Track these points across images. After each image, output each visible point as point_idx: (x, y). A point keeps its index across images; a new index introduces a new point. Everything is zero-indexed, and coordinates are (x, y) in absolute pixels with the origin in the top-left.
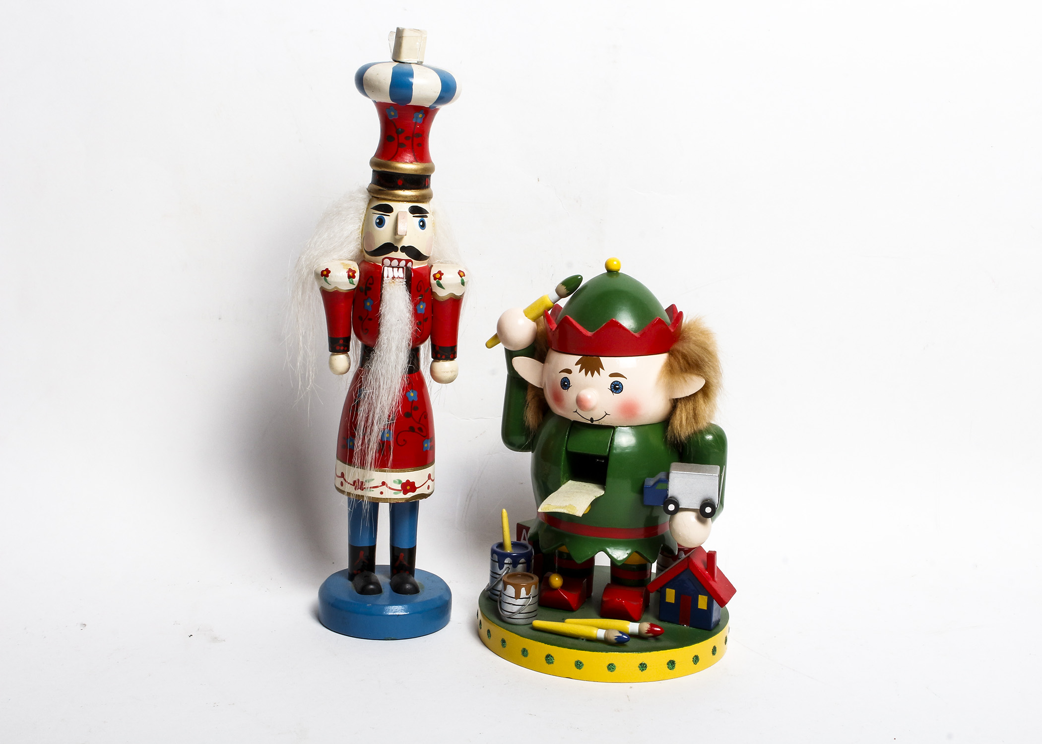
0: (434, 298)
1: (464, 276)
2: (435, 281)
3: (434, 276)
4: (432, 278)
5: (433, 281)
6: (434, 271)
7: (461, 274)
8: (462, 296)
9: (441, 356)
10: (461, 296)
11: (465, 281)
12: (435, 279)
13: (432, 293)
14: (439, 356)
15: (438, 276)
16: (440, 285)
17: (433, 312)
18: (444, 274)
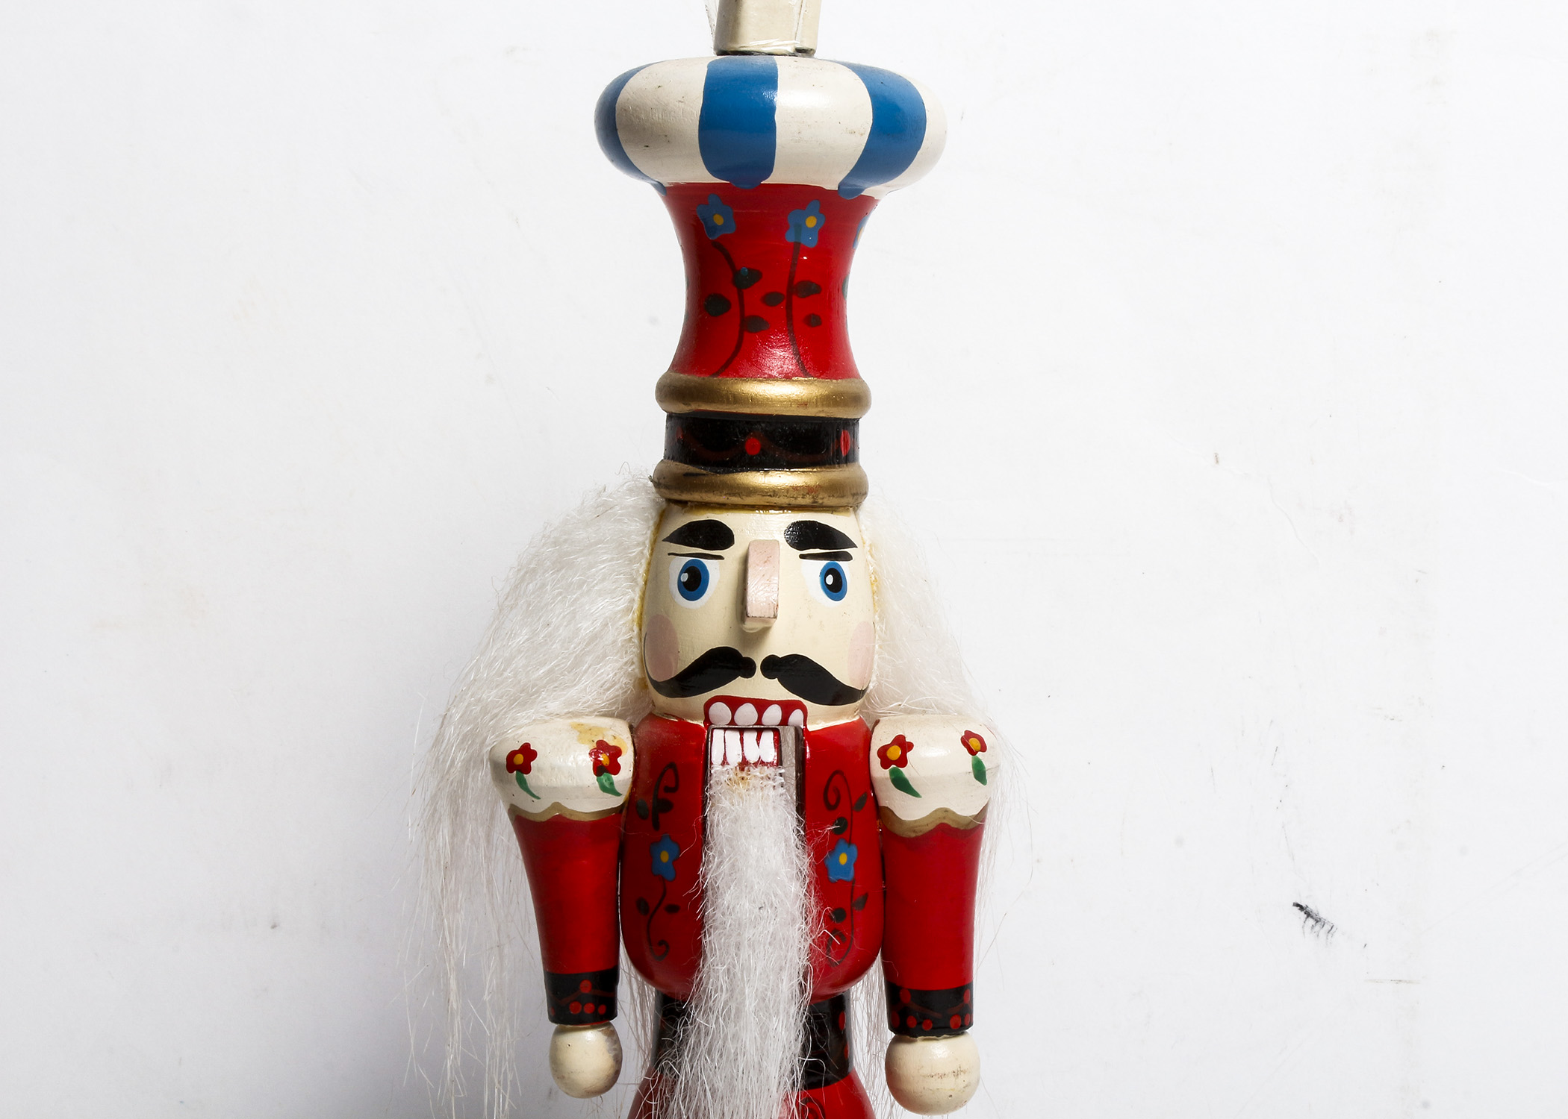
0: (884, 828)
1: (984, 749)
2: (887, 771)
3: (883, 752)
4: (875, 761)
5: (879, 772)
6: (881, 738)
7: (974, 743)
8: (982, 815)
9: (920, 1023)
10: (976, 817)
11: (987, 765)
12: (886, 763)
13: (882, 813)
14: (912, 1022)
15: (895, 753)
16: (902, 784)
17: (884, 878)
18: (913, 746)
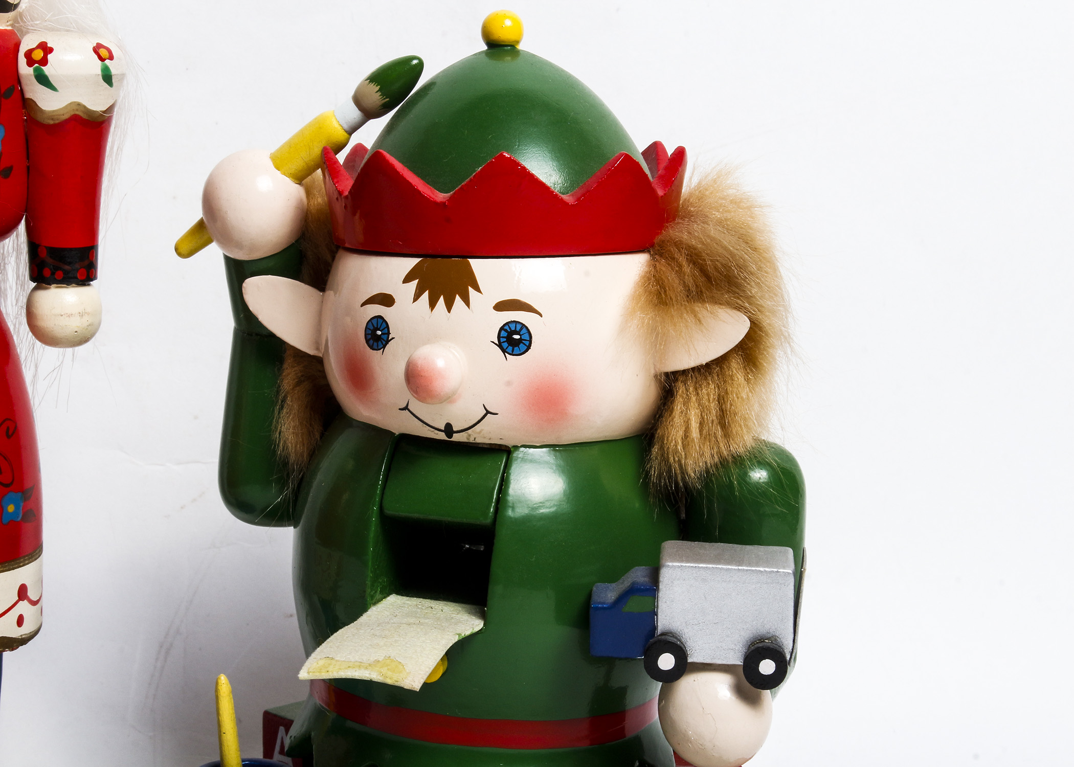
0: (29, 116)
1: (111, 58)
2: (31, 70)
3: (28, 54)
4: (22, 61)
5: (25, 70)
6: (28, 43)
7: (103, 53)
8: (110, 109)
9: (53, 274)
10: (105, 112)
11: (113, 71)
12: (30, 62)
13: (28, 105)
14: (47, 272)
15: (39, 55)
16: (43, 80)
17: (28, 158)
18: (53, 50)
